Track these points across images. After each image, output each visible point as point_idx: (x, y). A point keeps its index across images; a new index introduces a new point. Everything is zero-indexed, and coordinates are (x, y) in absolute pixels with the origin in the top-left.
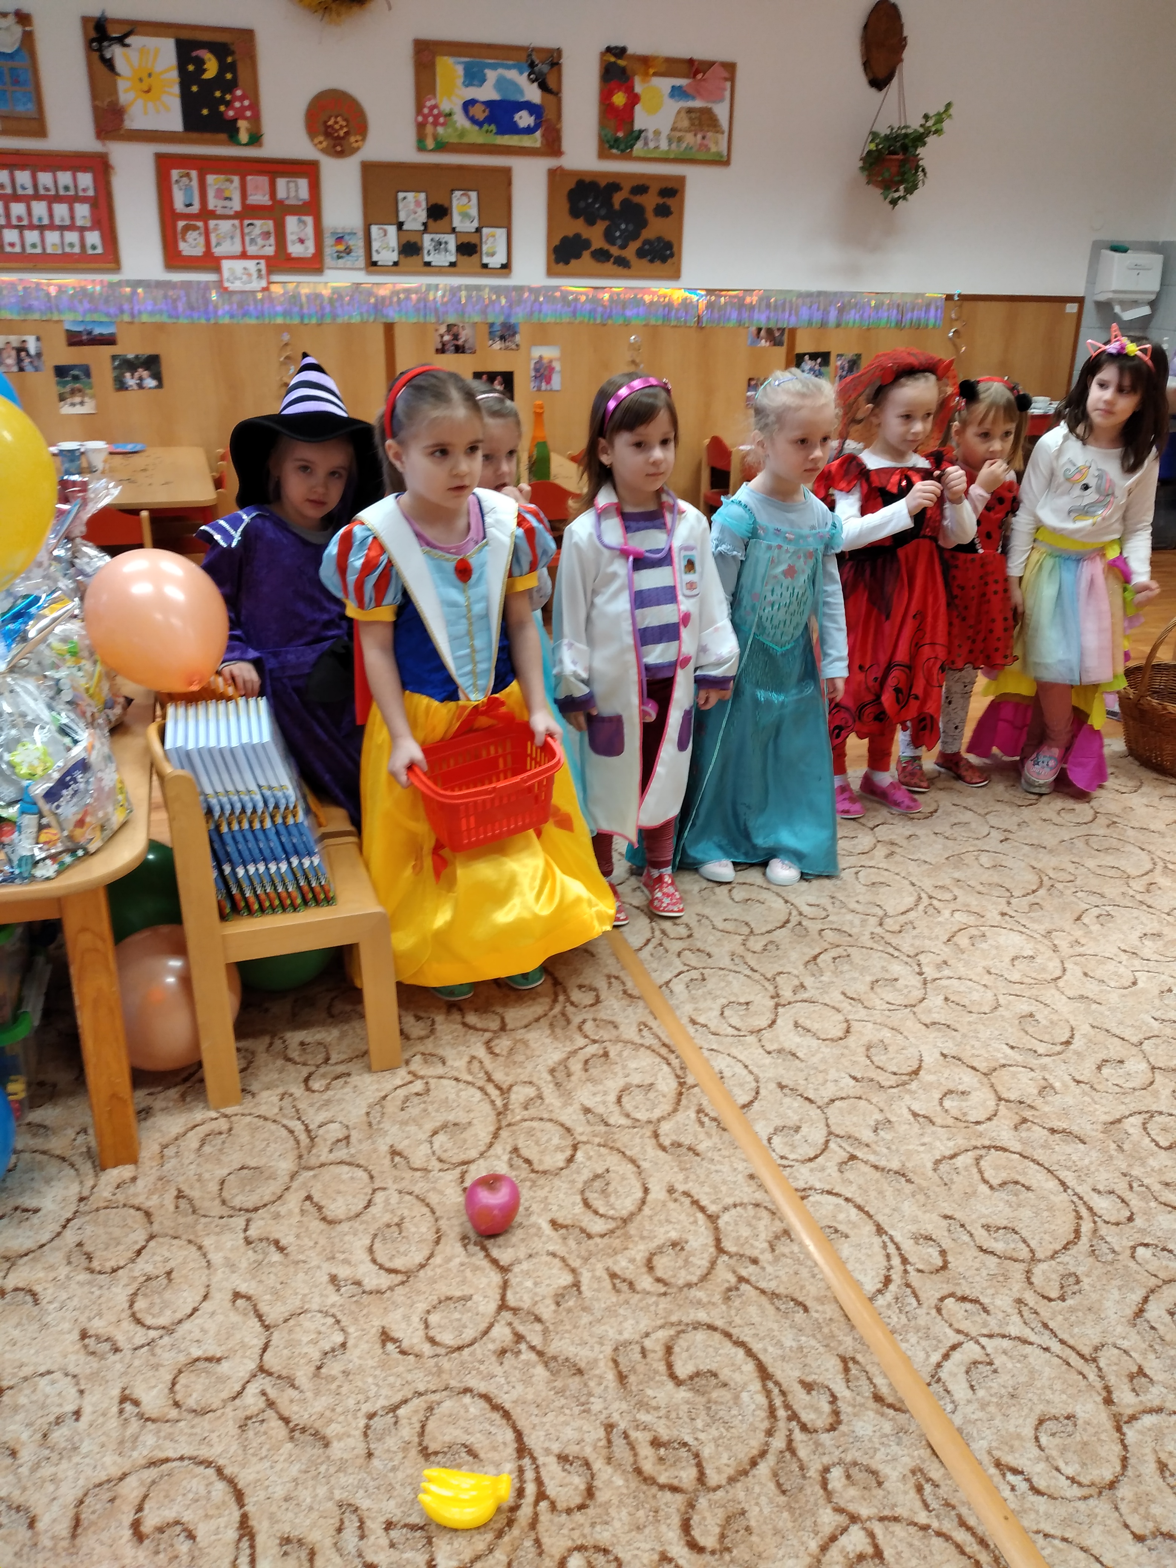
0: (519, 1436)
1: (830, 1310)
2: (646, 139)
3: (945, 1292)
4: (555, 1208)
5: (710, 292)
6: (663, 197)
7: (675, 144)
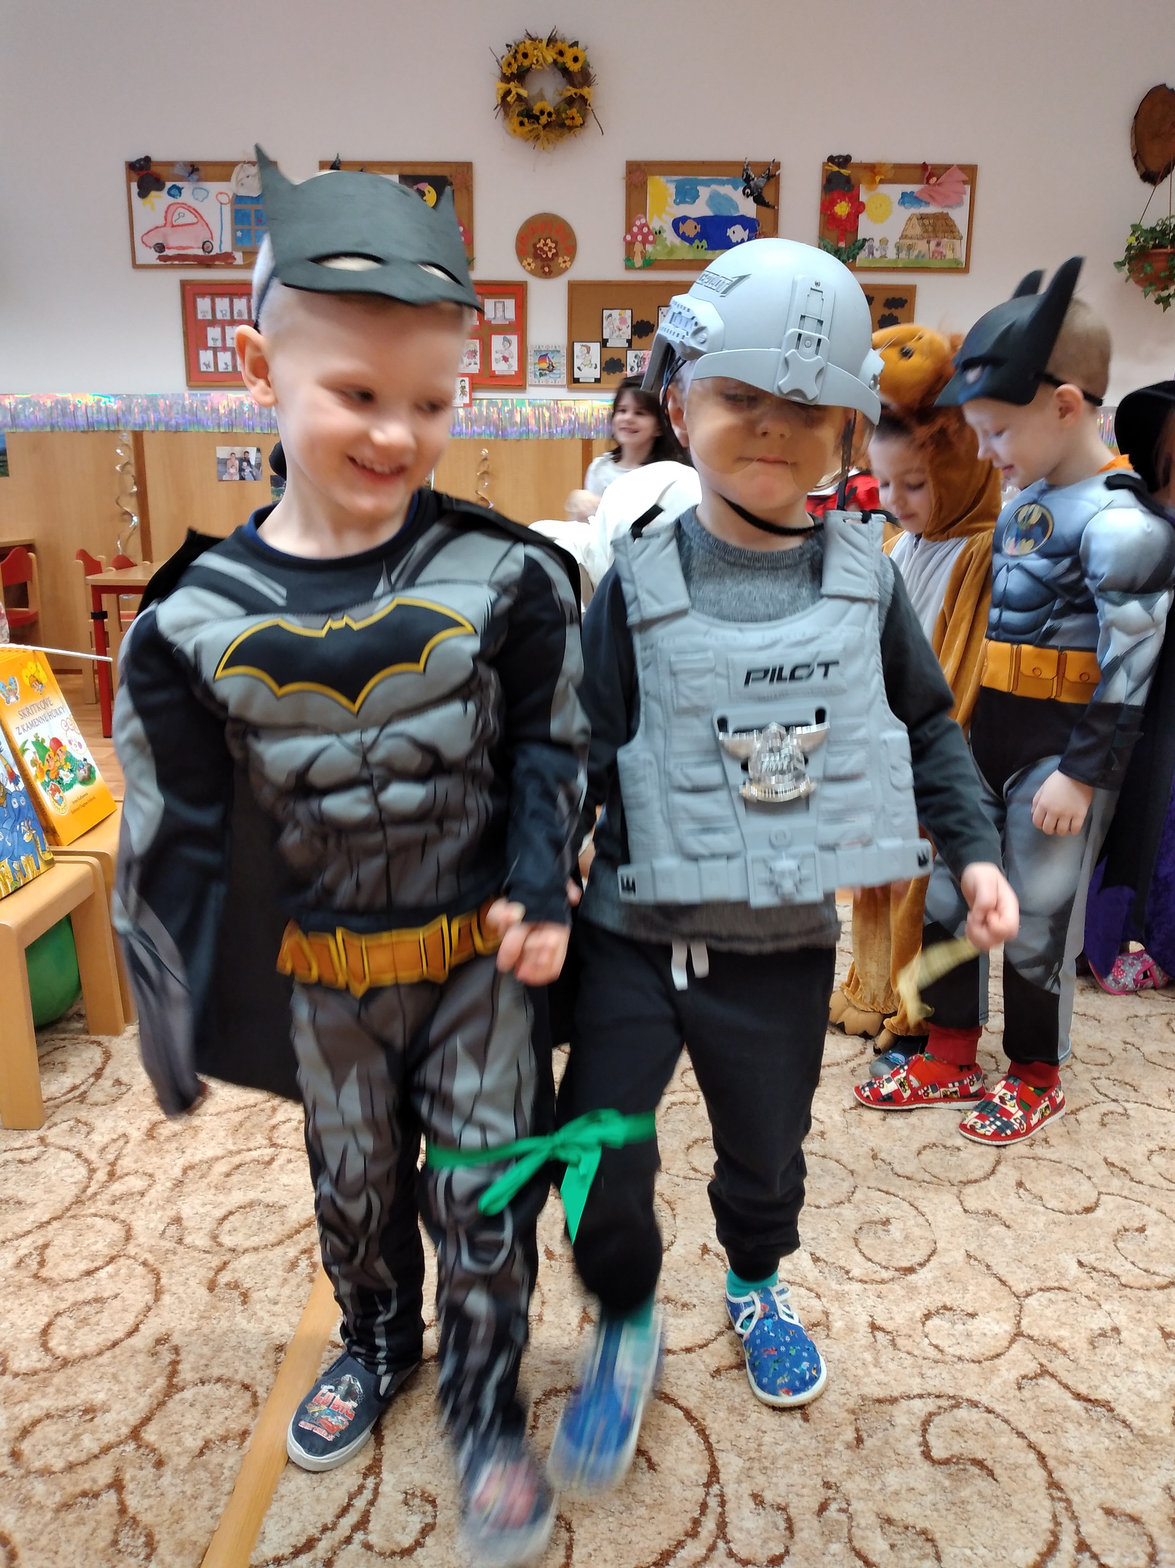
2: (871, 247)
6: (890, 308)
7: (904, 252)
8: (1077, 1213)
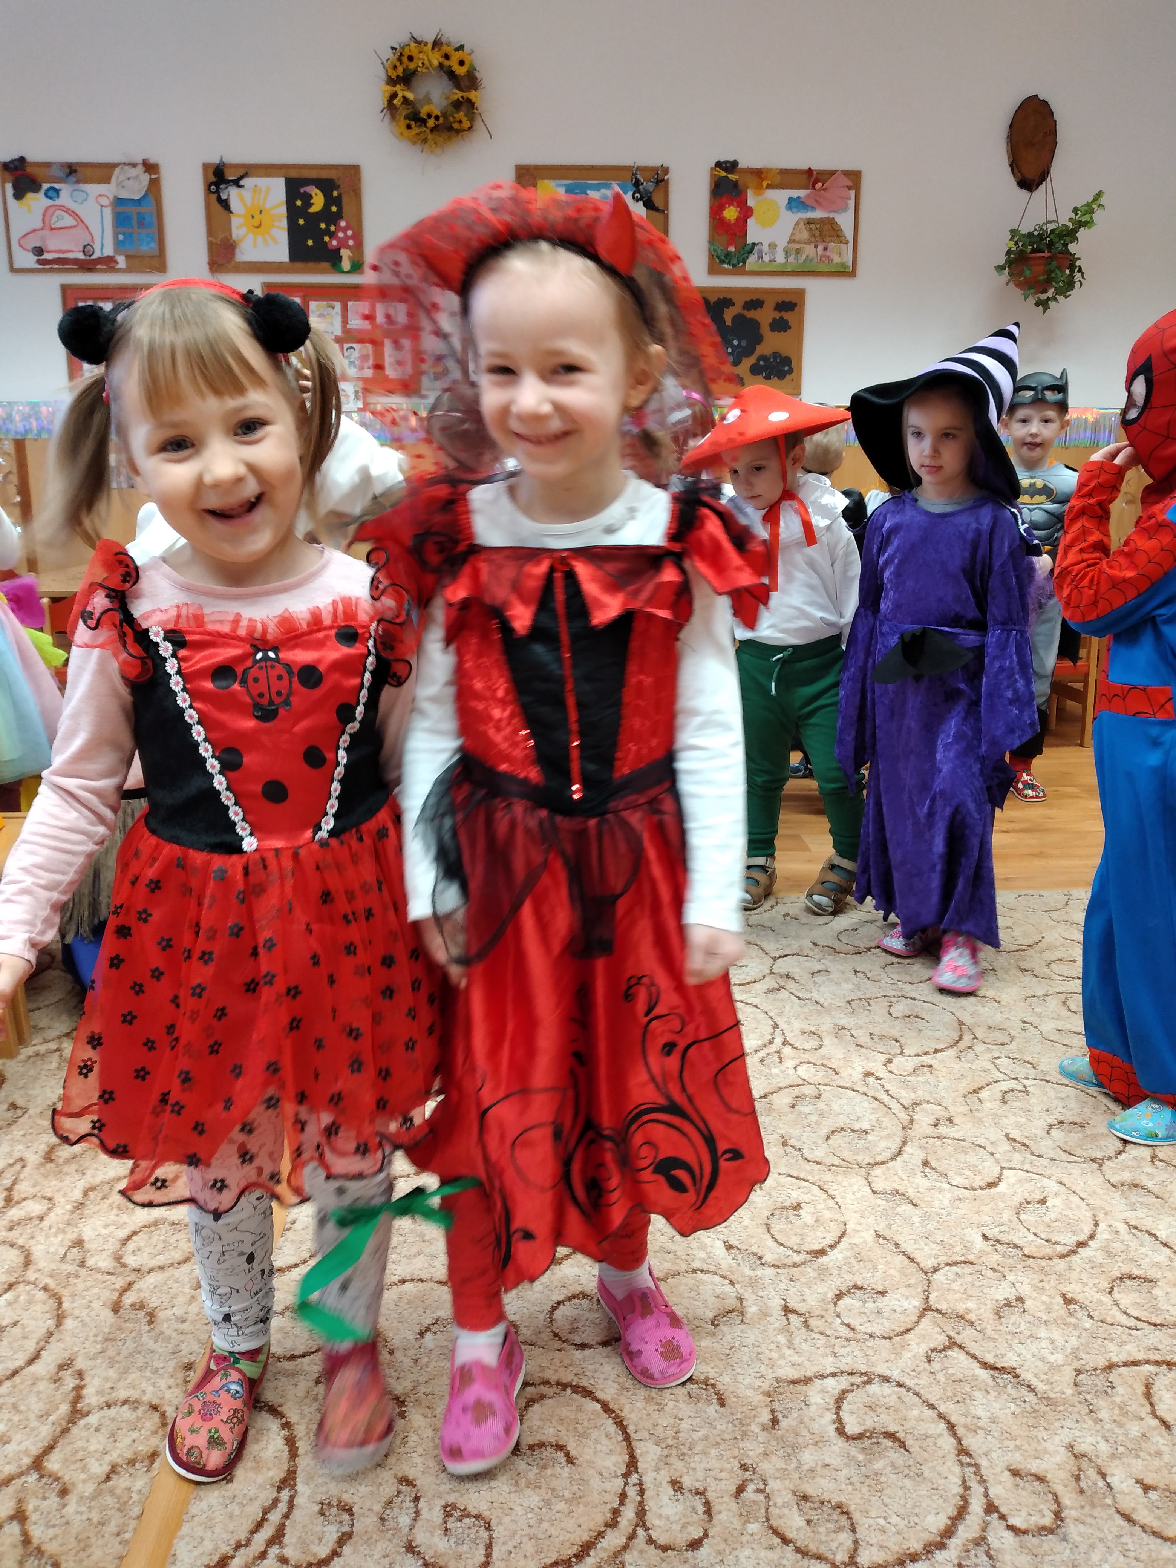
2: (760, 251)
6: (780, 311)
7: (793, 256)
8: (981, 1188)
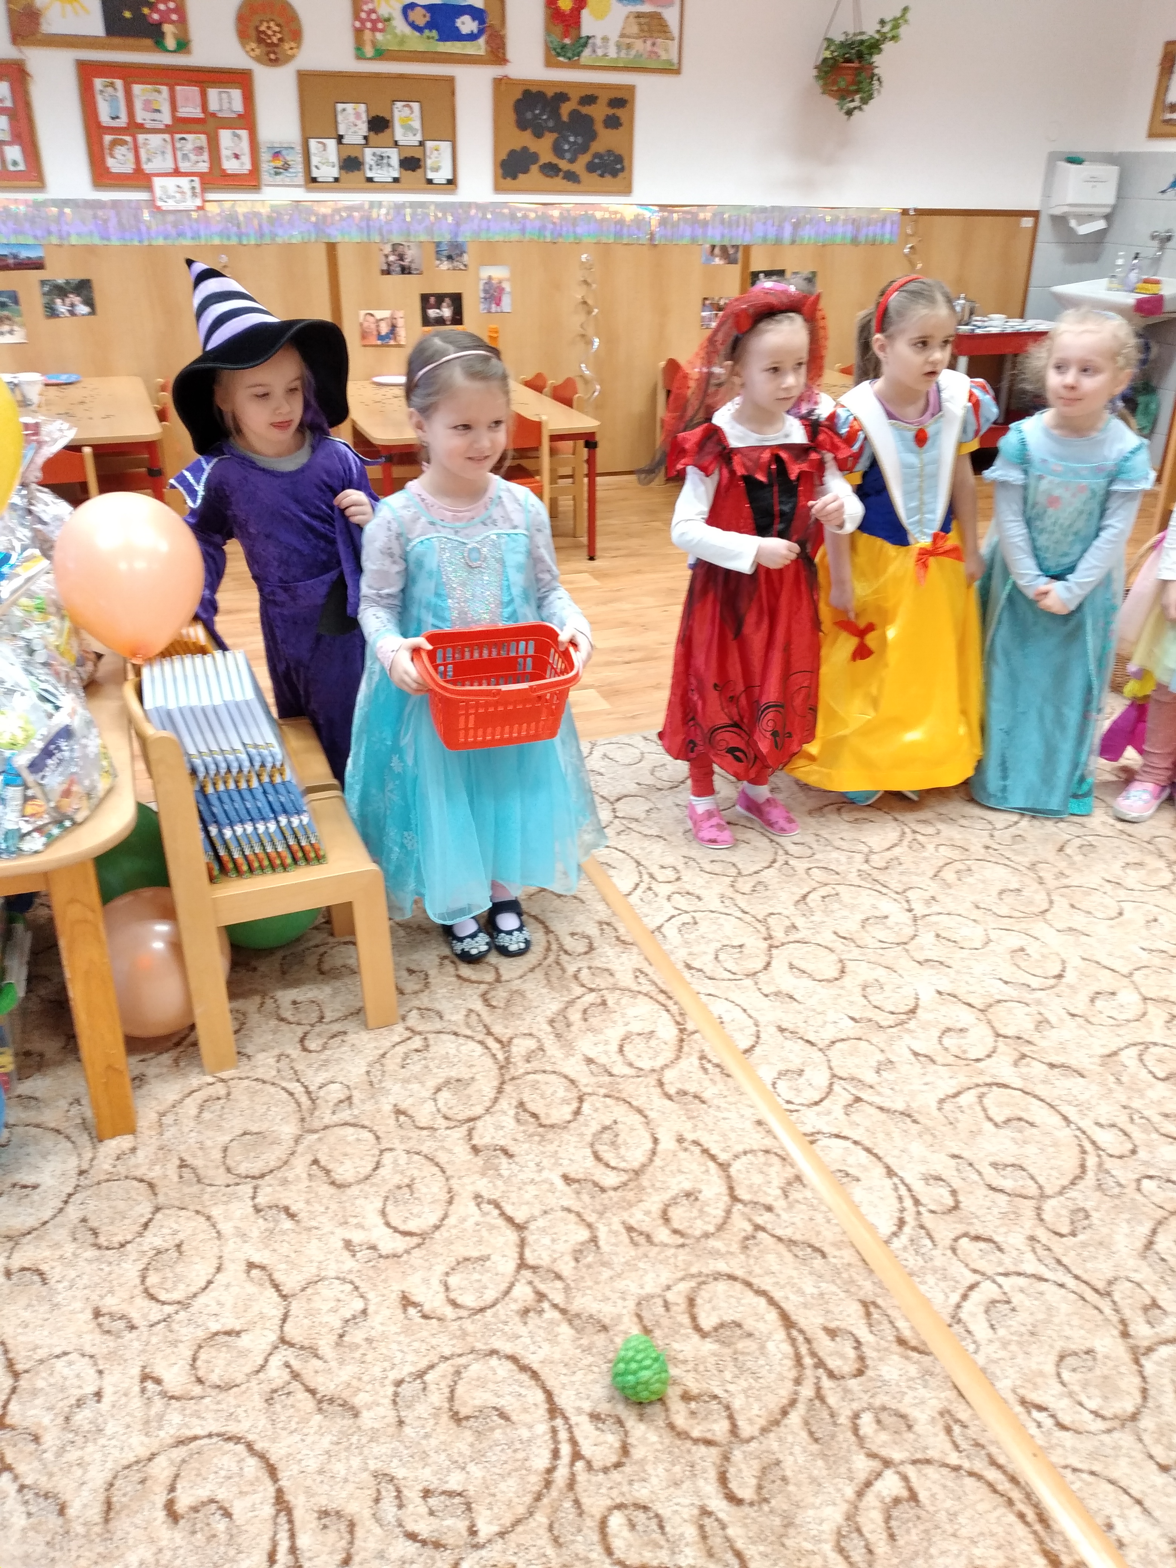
0: (549, 1395)
1: (848, 1255)
2: (594, 45)
3: (959, 1232)
4: (565, 1162)
5: (663, 207)
6: (613, 108)
7: (624, 51)
